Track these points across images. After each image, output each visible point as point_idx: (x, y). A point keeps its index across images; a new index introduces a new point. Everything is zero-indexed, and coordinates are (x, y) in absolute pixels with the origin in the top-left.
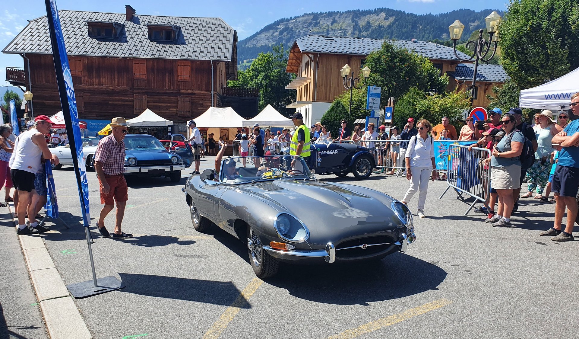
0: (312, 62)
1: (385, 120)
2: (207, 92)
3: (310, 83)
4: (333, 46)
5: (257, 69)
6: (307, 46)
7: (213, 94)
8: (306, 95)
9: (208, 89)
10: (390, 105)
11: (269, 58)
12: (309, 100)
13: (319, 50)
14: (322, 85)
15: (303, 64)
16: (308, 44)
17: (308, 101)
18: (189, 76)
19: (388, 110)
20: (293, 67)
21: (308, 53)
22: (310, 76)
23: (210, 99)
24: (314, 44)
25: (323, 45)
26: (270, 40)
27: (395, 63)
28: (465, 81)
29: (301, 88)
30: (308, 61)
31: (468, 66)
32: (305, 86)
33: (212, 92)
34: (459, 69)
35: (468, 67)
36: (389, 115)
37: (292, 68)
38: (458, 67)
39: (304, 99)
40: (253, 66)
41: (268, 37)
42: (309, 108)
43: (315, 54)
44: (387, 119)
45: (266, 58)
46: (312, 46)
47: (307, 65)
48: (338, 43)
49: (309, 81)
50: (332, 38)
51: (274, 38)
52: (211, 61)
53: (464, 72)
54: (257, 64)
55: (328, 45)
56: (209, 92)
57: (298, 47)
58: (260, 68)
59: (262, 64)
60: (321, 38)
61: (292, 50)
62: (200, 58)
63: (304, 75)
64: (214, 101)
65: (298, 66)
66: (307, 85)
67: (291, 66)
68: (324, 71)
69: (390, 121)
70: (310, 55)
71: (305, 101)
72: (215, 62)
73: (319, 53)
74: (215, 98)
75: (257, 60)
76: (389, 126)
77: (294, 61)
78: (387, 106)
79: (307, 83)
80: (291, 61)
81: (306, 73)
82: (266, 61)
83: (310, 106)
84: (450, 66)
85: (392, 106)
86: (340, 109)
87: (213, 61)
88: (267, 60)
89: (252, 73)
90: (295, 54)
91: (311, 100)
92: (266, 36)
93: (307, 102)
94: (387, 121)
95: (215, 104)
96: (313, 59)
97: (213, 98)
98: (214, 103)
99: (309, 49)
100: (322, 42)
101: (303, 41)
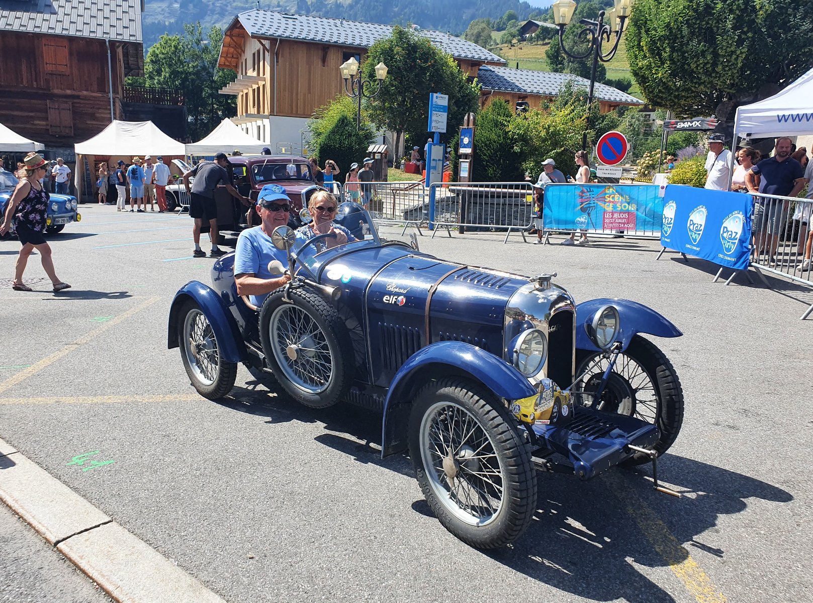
0: (266, 51)
1: (461, 149)
2: (100, 95)
3: (264, 85)
4: (298, 28)
5: (159, 60)
6: (258, 27)
7: (113, 99)
8: (258, 104)
9: (102, 88)
10: (468, 126)
11: (178, 44)
12: (264, 113)
13: (278, 34)
14: (285, 90)
15: (248, 55)
16: (260, 23)
17: (262, 113)
18: (66, 65)
19: (466, 132)
20: (229, 59)
21: (259, 37)
22: (264, 75)
23: (108, 107)
24: (268, 24)
25: (283, 26)
26: (166, 15)
27: (414, 60)
28: (493, 91)
29: (247, 94)
30: (259, 51)
31: (493, 70)
32: (255, 89)
33: (111, 95)
34: (482, 73)
35: (493, 72)
36: (466, 140)
37: (228, 61)
38: (480, 70)
39: (252, 110)
40: (152, 56)
41: (163, 10)
42: (264, 126)
43: (273, 40)
44: (465, 146)
45: (174, 43)
46: (266, 28)
47: (256, 58)
48: (305, 24)
49: (261, 83)
50: (294, 17)
51: (172, 13)
52: (107, 40)
53: (490, 78)
54: (157, 52)
55: (291, 27)
56: (105, 95)
57: (241, 27)
58: (165, 58)
59: (167, 53)
60: (277, 16)
61: (229, 32)
62: (86, 34)
63: (251, 73)
64: (114, 110)
65: (238, 58)
66: (259, 88)
67: (225, 58)
68: (287, 68)
69: (469, 151)
70: (262, 41)
71: (256, 113)
72: (113, 43)
73: (279, 38)
74: (117, 105)
75: (158, 45)
76: (466, 159)
77: (232, 50)
78: (464, 127)
79: (257, 86)
80: (227, 48)
81: (254, 69)
82: (173, 49)
83: (267, 122)
84: (470, 68)
85: (471, 126)
86: (349, 128)
87: (109, 41)
88: (174, 46)
89: (151, 66)
90: (234, 38)
91: (266, 113)
92: (160, 7)
93: (259, 115)
94: (462, 151)
95: (118, 115)
96: (267, 46)
97: (114, 105)
98: (115, 114)
99: (261, 32)
100: (279, 21)
101: (249, 17)
